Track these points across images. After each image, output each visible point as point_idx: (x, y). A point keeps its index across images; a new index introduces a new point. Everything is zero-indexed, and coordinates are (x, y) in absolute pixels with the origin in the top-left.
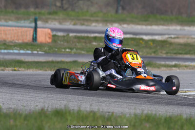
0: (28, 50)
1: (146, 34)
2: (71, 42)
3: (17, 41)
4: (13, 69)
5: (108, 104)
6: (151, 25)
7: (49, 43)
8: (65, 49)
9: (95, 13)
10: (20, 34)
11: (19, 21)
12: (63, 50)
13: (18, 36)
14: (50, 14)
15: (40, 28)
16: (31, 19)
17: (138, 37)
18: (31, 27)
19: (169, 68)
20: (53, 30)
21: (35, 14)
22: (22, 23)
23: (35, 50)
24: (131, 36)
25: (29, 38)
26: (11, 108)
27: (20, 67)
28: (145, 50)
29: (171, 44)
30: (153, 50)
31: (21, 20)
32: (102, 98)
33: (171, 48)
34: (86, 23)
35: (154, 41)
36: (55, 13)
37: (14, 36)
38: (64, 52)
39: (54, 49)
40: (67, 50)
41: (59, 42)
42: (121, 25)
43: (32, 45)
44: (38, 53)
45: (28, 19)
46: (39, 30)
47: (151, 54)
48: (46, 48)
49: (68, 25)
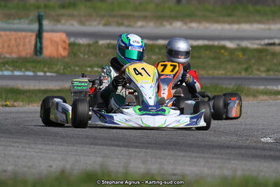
0: (27, 70)
1: (231, 39)
2: (102, 55)
3: (8, 56)
4: (4, 103)
5: (172, 161)
6: (239, 22)
7: (64, 57)
8: (91, 67)
9: (140, 4)
10: (13, 42)
11: (11, 21)
12: (89, 69)
13: (9, 46)
14: (63, 7)
15: (48, 31)
16: (31, 18)
17: (216, 43)
18: (32, 31)
19: (273, 97)
20: (69, 34)
21: (38, 7)
22: (16, 24)
23: (39, 71)
24: (206, 42)
25: (28, 49)
26: (5, 171)
27: (16, 100)
28: (229, 67)
29: (274, 54)
30: (244, 66)
31: (14, 19)
32: (160, 149)
33: (275, 61)
34: (126, 23)
35: (244, 50)
36: (73, 5)
37: (3, 47)
38: (90, 72)
39: (73, 68)
40: (96, 69)
41: (82, 56)
42: (186, 23)
43: (33, 62)
44: (45, 76)
45: (26, 16)
46: (46, 35)
47: (240, 73)
48: (58, 67)
49: (96, 27)
